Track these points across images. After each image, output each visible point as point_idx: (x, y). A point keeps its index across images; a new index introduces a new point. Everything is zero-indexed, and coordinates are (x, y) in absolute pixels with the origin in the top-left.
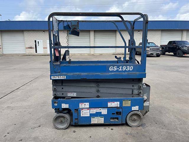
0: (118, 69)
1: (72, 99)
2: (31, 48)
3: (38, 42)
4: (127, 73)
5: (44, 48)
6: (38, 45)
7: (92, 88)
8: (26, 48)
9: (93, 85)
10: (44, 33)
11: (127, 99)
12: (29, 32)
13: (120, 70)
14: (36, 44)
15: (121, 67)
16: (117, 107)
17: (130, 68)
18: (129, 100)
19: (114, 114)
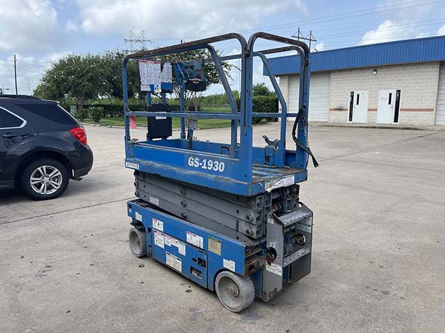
0: (201, 164)
1: (148, 209)
2: (340, 109)
3: (358, 95)
4: (214, 176)
5: (369, 110)
6: (358, 104)
7: (177, 196)
8: (331, 110)
9: (177, 190)
10: (375, 73)
11: (216, 237)
12: (342, 73)
13: (204, 167)
14: (352, 99)
15: (205, 161)
16: (199, 248)
17: (220, 166)
18: (219, 242)
19: (196, 261)
